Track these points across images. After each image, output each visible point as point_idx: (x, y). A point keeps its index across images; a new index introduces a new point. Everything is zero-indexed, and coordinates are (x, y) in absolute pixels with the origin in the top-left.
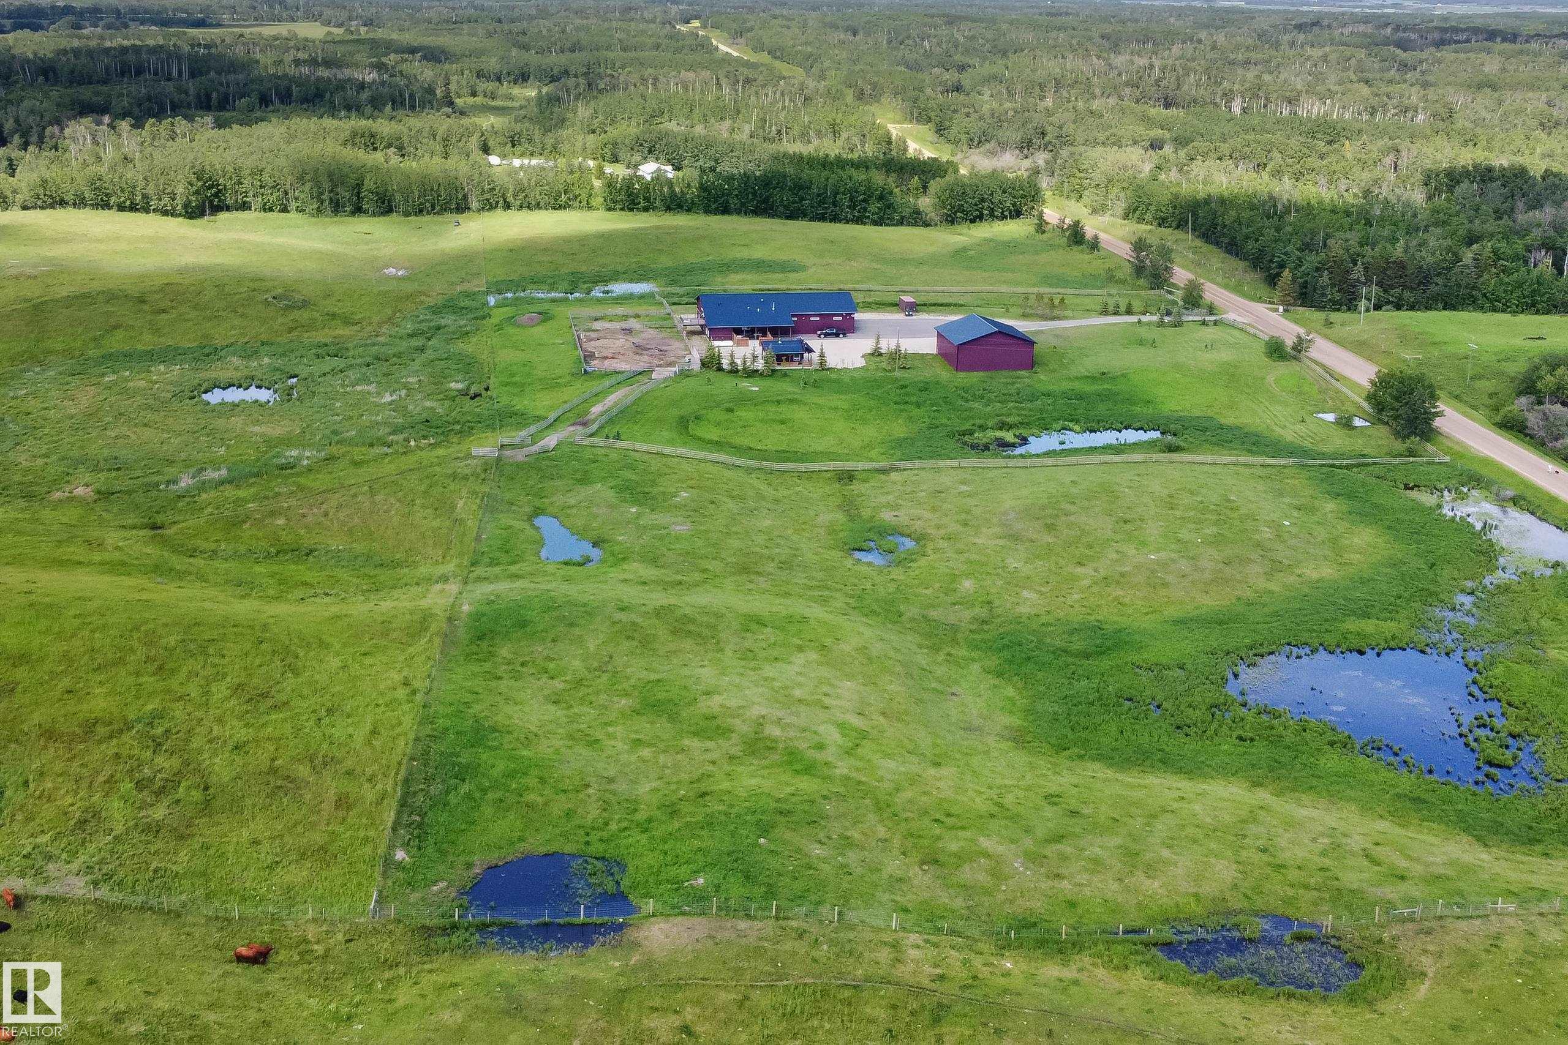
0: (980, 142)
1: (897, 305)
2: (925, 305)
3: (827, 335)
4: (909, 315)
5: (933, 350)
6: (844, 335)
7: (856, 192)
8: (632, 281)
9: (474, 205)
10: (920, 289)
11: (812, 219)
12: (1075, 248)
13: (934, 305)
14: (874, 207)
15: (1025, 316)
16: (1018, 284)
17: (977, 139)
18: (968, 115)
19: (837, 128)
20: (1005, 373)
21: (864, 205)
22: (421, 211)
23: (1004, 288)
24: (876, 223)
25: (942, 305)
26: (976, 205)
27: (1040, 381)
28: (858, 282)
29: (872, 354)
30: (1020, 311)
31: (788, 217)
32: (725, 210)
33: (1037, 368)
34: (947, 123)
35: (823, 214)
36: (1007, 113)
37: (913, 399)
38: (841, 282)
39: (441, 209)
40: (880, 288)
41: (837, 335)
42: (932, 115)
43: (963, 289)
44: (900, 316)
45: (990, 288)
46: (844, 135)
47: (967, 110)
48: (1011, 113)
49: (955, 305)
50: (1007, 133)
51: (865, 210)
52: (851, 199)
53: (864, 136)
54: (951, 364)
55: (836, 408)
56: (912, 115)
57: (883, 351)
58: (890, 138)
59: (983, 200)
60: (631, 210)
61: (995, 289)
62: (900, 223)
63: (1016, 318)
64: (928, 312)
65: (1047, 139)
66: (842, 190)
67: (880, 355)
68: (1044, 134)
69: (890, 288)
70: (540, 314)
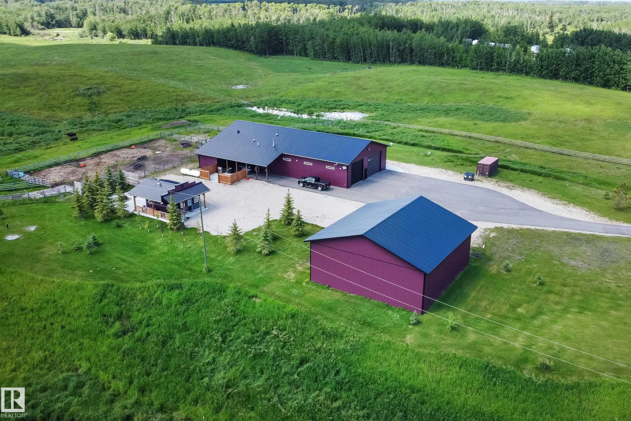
4: (468, 179)
6: (325, 188)
70: (193, 122)
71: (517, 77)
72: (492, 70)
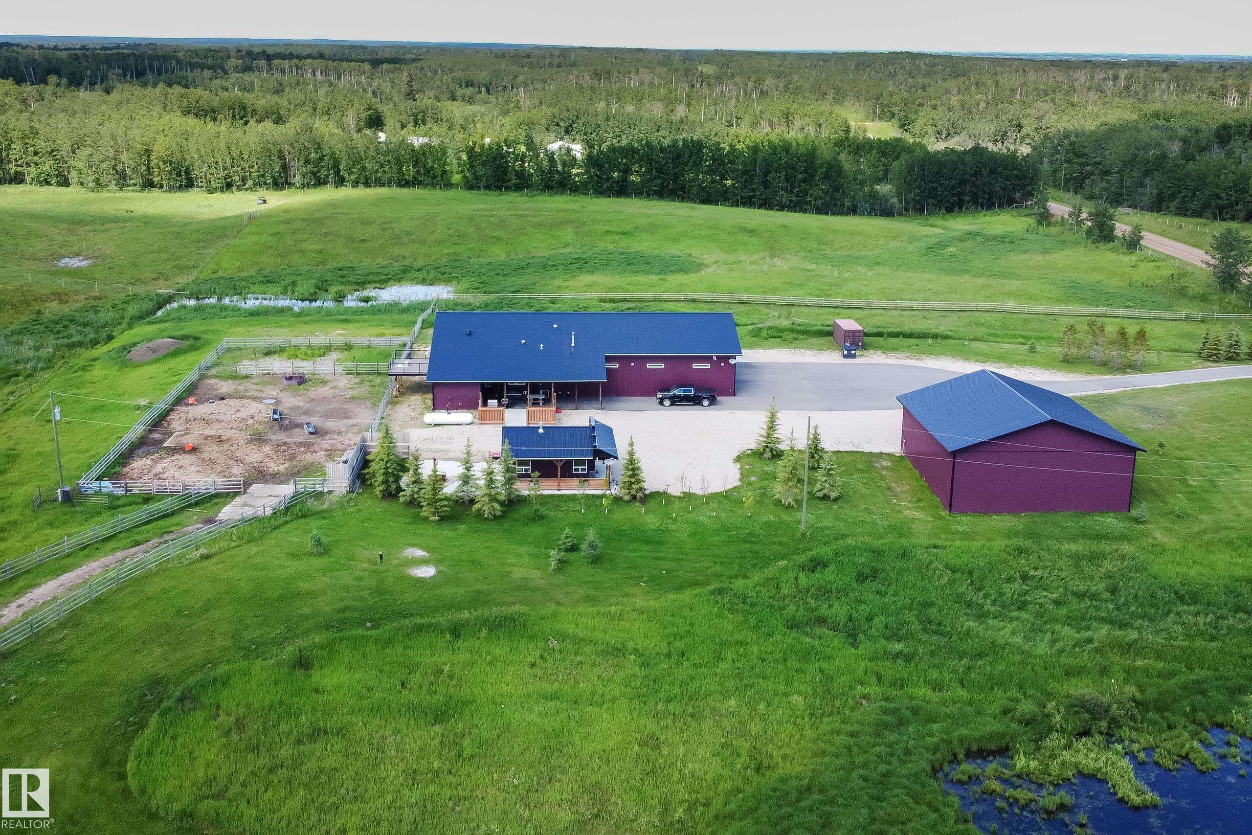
0: (949, 135)
1: (829, 334)
2: (879, 335)
3: (675, 401)
4: (849, 356)
5: (894, 445)
6: (713, 401)
7: (794, 169)
8: (423, 282)
9: (297, 179)
10: (875, 303)
11: (736, 204)
12: (1101, 245)
13: (897, 335)
14: (818, 190)
15: (1068, 362)
16: (1031, 298)
17: (945, 131)
18: (934, 108)
19: (790, 118)
20: (1068, 521)
21: (803, 186)
22: (229, 186)
23: (1011, 304)
24: (819, 211)
25: (910, 336)
26: (953, 188)
27: (1160, 550)
28: (774, 290)
29: (757, 454)
30: (1058, 350)
31: (704, 201)
32: (622, 190)
33: (1140, 510)
34: (913, 117)
35: (751, 198)
36: (978, 104)
37: (839, 610)
38: (747, 290)
39: (255, 185)
40: (808, 300)
41: (696, 401)
42: (895, 110)
43: (946, 305)
44: (832, 358)
45: (989, 305)
46: (798, 123)
47: (933, 102)
48: (982, 105)
49: (935, 337)
50: (979, 125)
51: (805, 193)
52: (787, 179)
53: (820, 126)
54: (935, 487)
55: (619, 651)
56: (874, 113)
57: (783, 446)
58: (848, 127)
59: (963, 182)
60: (499, 188)
61: (998, 306)
62: (853, 211)
63: (1050, 364)
64: (885, 350)
65: (1024, 131)
66: (775, 166)
67: (777, 455)
68: (1020, 126)
69: (823, 301)
70: (182, 339)
71: (570, 198)
72: (508, 189)
